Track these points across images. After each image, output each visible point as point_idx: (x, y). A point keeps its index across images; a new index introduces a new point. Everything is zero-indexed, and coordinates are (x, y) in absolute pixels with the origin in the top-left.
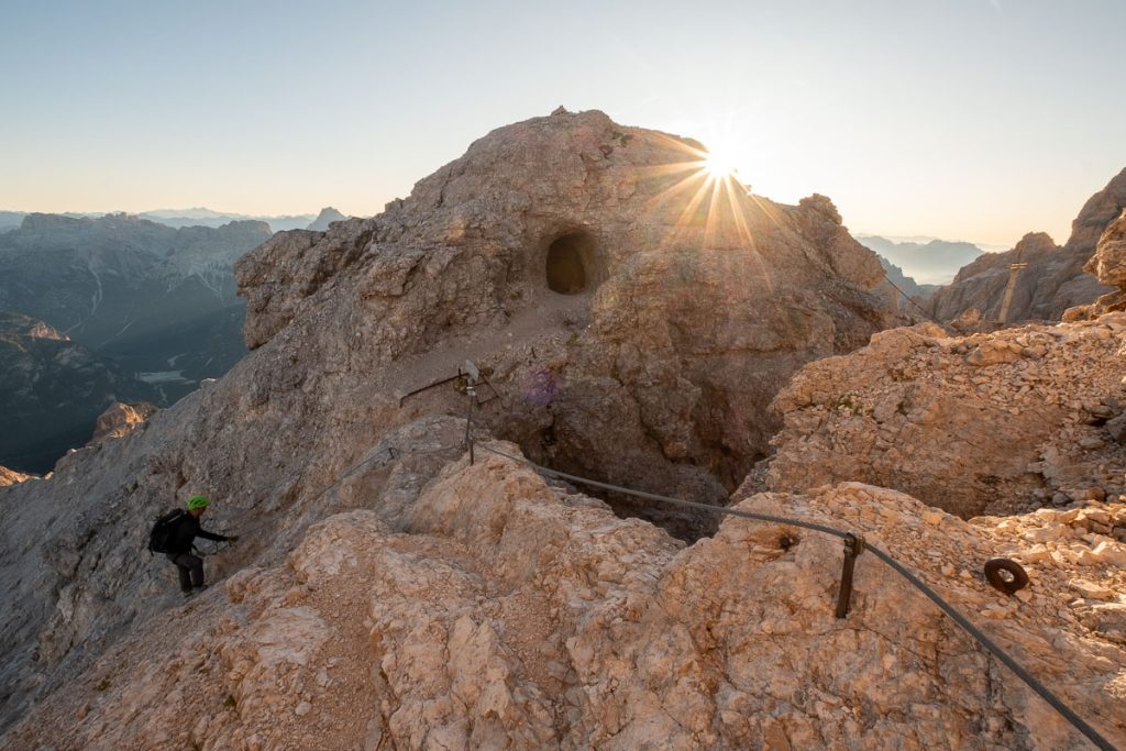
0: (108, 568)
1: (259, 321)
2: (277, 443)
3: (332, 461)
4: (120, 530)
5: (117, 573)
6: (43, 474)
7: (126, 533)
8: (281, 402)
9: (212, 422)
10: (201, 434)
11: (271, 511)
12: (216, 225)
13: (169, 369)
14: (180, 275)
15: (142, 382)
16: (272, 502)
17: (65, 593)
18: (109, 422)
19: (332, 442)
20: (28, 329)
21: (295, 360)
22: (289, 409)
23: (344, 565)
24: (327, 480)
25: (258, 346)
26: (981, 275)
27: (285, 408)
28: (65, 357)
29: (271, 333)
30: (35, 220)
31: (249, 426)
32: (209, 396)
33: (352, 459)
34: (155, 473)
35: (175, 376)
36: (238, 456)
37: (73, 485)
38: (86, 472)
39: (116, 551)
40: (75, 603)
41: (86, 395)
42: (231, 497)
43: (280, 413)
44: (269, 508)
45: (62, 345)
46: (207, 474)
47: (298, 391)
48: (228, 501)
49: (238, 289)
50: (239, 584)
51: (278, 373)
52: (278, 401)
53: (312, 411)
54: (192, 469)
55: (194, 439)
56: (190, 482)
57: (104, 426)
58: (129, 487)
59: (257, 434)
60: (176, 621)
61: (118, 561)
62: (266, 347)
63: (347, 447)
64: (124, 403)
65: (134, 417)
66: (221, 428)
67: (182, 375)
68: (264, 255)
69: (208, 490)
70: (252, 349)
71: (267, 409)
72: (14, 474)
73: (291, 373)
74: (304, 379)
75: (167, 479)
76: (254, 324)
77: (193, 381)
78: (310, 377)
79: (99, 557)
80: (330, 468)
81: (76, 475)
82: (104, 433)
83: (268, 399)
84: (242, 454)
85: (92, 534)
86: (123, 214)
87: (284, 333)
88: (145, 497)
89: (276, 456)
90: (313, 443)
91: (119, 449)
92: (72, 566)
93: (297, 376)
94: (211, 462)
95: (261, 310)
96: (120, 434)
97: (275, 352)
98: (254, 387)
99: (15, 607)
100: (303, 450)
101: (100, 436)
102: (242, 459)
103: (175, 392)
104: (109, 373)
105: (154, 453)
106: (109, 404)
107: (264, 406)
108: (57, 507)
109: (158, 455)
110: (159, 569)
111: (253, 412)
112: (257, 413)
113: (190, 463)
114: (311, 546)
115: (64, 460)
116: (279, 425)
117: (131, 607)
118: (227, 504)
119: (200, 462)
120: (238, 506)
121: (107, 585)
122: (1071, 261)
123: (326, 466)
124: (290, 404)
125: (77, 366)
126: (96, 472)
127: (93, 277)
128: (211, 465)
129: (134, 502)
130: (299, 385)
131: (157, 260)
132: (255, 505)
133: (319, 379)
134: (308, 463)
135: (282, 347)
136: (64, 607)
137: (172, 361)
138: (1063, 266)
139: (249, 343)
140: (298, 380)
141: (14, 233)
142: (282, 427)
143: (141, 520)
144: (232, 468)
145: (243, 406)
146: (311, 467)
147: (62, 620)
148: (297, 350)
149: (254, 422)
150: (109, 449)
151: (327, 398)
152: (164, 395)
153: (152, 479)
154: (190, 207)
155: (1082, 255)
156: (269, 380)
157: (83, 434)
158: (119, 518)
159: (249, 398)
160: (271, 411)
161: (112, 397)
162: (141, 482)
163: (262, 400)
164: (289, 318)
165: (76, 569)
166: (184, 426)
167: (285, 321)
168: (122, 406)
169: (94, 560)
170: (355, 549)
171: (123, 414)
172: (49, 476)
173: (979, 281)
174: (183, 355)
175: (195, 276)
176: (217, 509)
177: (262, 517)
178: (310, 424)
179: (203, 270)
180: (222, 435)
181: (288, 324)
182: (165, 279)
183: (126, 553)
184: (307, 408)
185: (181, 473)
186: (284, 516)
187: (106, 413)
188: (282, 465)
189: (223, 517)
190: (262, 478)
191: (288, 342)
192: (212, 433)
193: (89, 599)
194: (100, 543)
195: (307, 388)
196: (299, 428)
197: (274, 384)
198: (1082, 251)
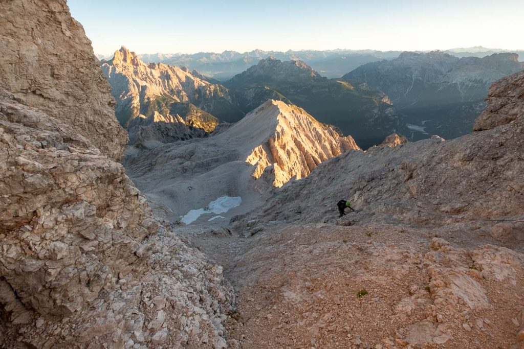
0: (372, 193)
1: (489, 117)
2: (464, 182)
3: (494, 207)
4: (381, 183)
5: (374, 196)
6: (364, 150)
7: (382, 185)
8: (479, 164)
9: (436, 159)
10: (428, 163)
11: (443, 211)
12: (481, 57)
13: (420, 125)
14: (448, 82)
15: (408, 128)
16: (446, 208)
17: (358, 193)
18: (389, 140)
19: (499, 198)
20: (382, 98)
21: (501, 145)
22: (481, 169)
23: (507, 279)
24: (483, 215)
25: (480, 130)
27: (479, 168)
28: (388, 111)
29: (493, 126)
30: (404, 55)
31: (454, 168)
32: (441, 146)
33: (508, 213)
34: (402, 169)
35: (421, 129)
36: (441, 179)
37: (370, 157)
38: (375, 155)
39: (377, 189)
40: (359, 198)
41: (387, 127)
42: (428, 195)
43: (475, 169)
44: (443, 209)
45: (389, 106)
46: (424, 180)
47: (493, 162)
48: (426, 195)
49: (487, 97)
50: (439, 243)
51: (486, 149)
52: (477, 163)
53: (495, 176)
54: (418, 175)
55: (425, 163)
56: (415, 180)
57: (387, 141)
58: (391, 169)
59: (456, 174)
60: (397, 232)
61: (376, 193)
62: (486, 132)
63: (509, 206)
64: (398, 134)
65: (398, 141)
66: (439, 163)
67: (424, 130)
68: (517, 79)
69: (421, 187)
70: (476, 131)
71: (468, 165)
72: (357, 146)
73: (494, 151)
74: (501, 157)
75: (405, 173)
76: (485, 118)
77: (427, 134)
78: (505, 157)
79: (372, 188)
80: (489, 211)
81: (372, 155)
82: (386, 143)
83: (472, 159)
84: (443, 179)
85: (373, 179)
86: (438, 51)
87: (503, 128)
88: (394, 176)
89: (460, 188)
90: (485, 192)
91: (388, 151)
92: (363, 186)
93: (497, 154)
94: (428, 176)
95: (495, 111)
96: (390, 146)
97: (491, 137)
98: (468, 151)
99: (341, 186)
100: (477, 193)
101: (384, 144)
102: (442, 181)
103: (418, 137)
104: (398, 121)
105: (406, 161)
106: (392, 133)
107: (468, 162)
108: (362, 162)
109: (408, 163)
110: (388, 205)
111: (460, 162)
112: (462, 164)
113: (418, 172)
114: (487, 255)
115: (371, 148)
116: (471, 174)
117: (374, 210)
118: (425, 197)
119: (422, 173)
120: (429, 200)
121: (369, 198)
123: (488, 208)
124: (484, 167)
125: (390, 115)
126: (378, 156)
127: (412, 80)
128: (427, 177)
129: (390, 175)
130: (495, 159)
131: (441, 74)
132: (437, 204)
133: (512, 160)
134: (476, 201)
135: (497, 135)
136: (356, 196)
137: (423, 122)
139: (476, 127)
140: (496, 156)
141: (395, 60)
142: (473, 176)
143: (389, 183)
144: (436, 183)
145: (456, 157)
146: (478, 204)
147: (353, 200)
148: (507, 139)
149: (457, 167)
150: (386, 150)
151: (510, 172)
152: (413, 136)
153: (400, 171)
154: (473, 46)
156: (479, 151)
157: (380, 141)
158: (382, 178)
159: (462, 155)
160: (470, 166)
161: (395, 131)
162: (395, 170)
163: (469, 159)
164: (511, 120)
165: (364, 188)
166: (422, 155)
167: (508, 121)
168: (396, 135)
169: (370, 188)
170: (517, 276)
171: (395, 138)
172: (365, 152)
174: (429, 121)
175: (456, 84)
176: (419, 196)
177: (438, 211)
178: (489, 182)
179: (461, 81)
180: (438, 167)
181: (509, 122)
182: (441, 83)
183: (380, 192)
184: (493, 172)
185: (412, 174)
186: (449, 217)
187: (390, 136)
188: (461, 194)
189: (421, 201)
190: (447, 195)
191: (503, 133)
192: (434, 164)
193: (363, 199)
194: (373, 184)
195: (500, 162)
196: (482, 181)
197: (480, 154)
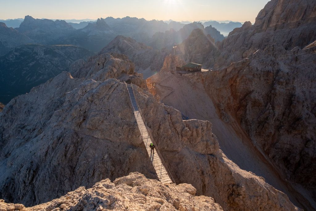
26: (234, 35)
122: (254, 29)
138: (252, 31)
155: (256, 28)
173: (233, 36)
198: (257, 27)
